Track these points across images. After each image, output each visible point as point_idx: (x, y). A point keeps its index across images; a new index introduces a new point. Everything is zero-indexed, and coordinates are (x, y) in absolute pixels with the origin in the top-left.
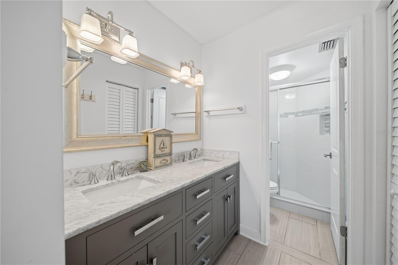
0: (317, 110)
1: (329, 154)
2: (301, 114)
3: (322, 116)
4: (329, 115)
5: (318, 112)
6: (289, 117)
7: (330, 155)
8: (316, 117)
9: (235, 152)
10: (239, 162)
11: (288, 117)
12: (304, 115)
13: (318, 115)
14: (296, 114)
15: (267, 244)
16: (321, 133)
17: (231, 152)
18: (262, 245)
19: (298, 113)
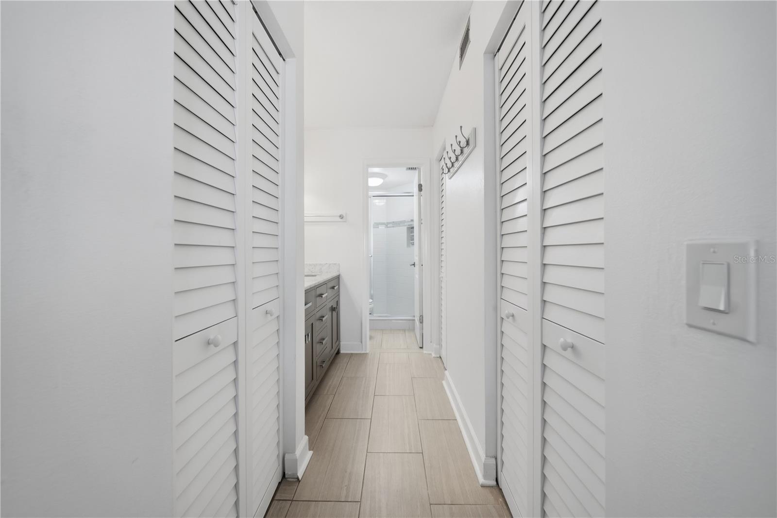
0: (405, 221)
1: (413, 263)
2: (391, 225)
3: (408, 228)
4: (413, 228)
5: (406, 224)
6: (380, 227)
7: (414, 265)
8: (404, 230)
9: (335, 264)
10: (339, 275)
11: (378, 228)
12: (393, 227)
13: (406, 228)
14: (387, 225)
15: (368, 352)
16: (408, 246)
17: (330, 264)
18: (363, 354)
19: (388, 223)
